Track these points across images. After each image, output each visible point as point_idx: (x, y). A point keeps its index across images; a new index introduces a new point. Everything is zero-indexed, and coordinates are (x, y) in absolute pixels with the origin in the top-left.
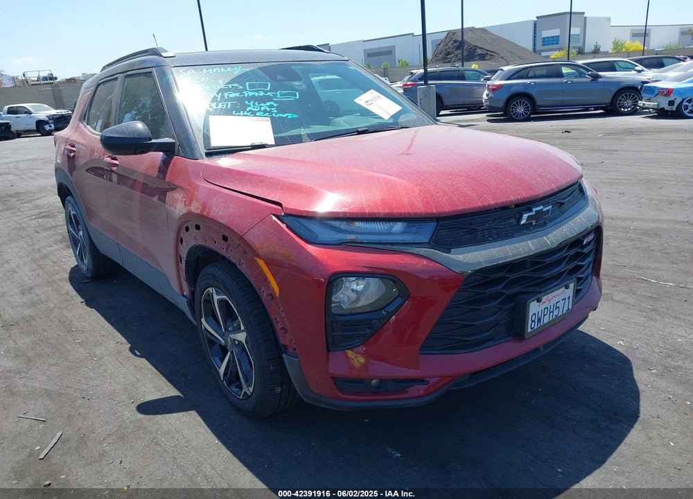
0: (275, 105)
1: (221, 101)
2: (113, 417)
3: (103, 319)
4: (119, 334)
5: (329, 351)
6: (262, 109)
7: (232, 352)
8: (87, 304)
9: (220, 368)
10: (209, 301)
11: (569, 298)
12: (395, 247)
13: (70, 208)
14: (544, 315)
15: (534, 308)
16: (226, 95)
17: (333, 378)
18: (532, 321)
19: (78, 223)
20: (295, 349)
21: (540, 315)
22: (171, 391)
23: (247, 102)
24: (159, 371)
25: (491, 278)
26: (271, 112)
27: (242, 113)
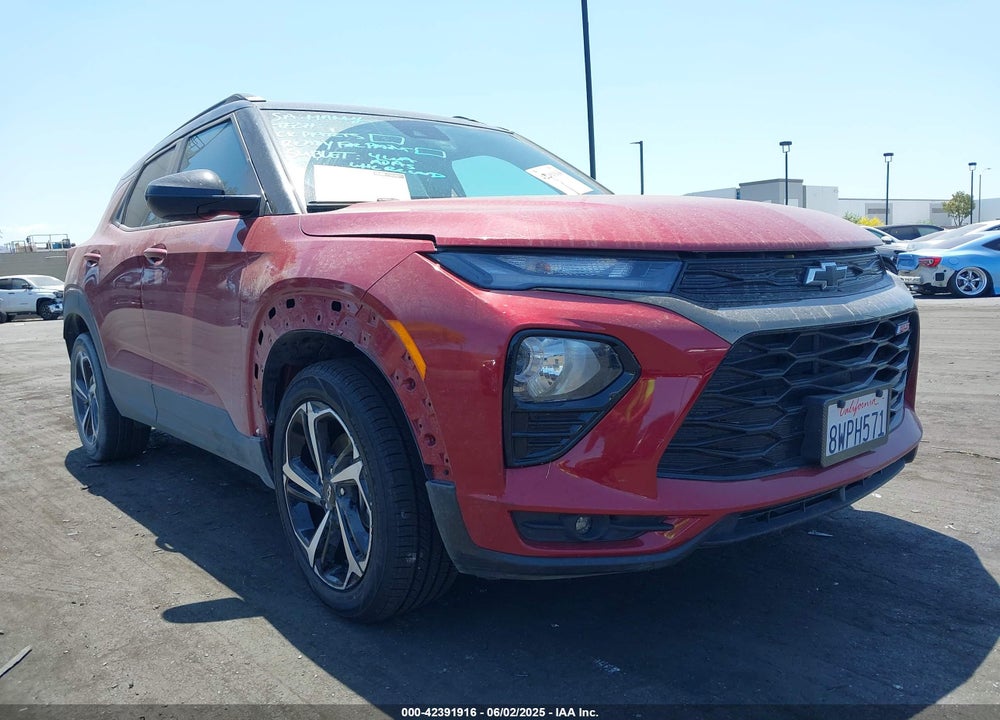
0: (412, 161)
1: (331, 150)
2: (121, 627)
3: (115, 508)
4: (140, 525)
5: (506, 466)
6: (393, 164)
7: (333, 511)
8: (91, 492)
9: (308, 546)
10: (300, 428)
11: (881, 414)
12: (617, 295)
13: (80, 353)
14: (849, 434)
15: (835, 417)
16: (340, 144)
17: (511, 513)
18: (833, 439)
19: (89, 373)
20: (447, 473)
21: (842, 431)
22: (223, 593)
23: (370, 154)
24: (202, 567)
25: (769, 353)
26: (405, 169)
27: (363, 165)
